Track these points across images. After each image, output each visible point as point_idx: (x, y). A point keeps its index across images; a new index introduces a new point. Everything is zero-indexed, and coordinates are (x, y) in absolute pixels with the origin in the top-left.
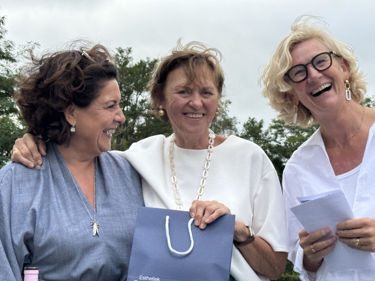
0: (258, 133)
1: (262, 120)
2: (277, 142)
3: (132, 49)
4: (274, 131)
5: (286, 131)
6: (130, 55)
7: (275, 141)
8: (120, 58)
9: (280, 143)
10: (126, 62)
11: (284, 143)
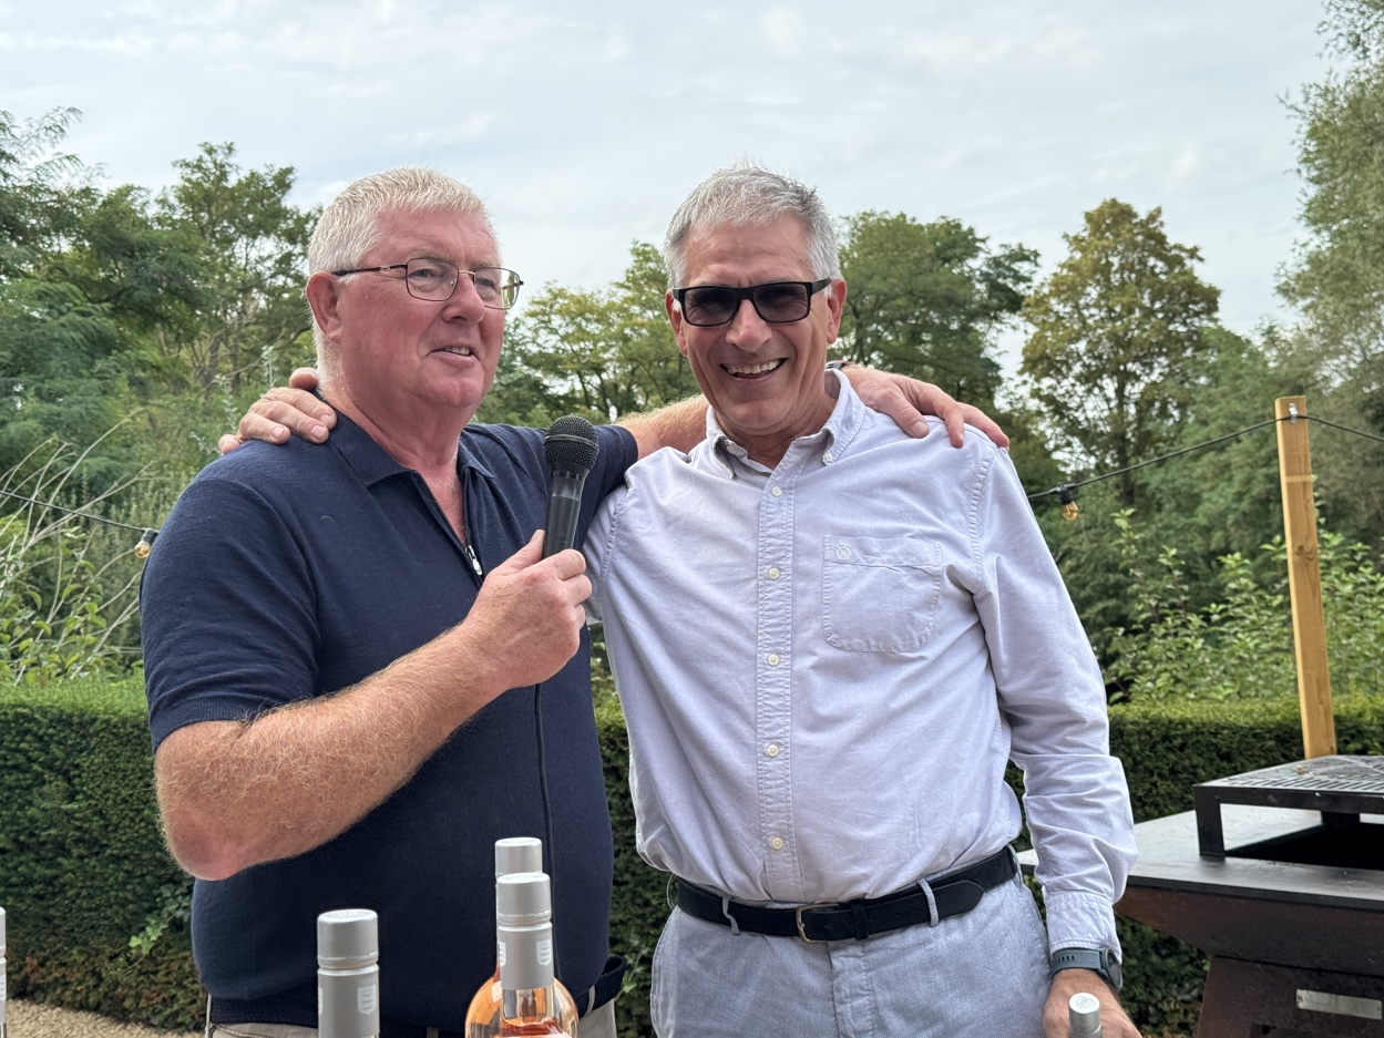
2: (539, 345)
3: (234, 147)
4: (532, 322)
7: (534, 342)
11: (554, 347)
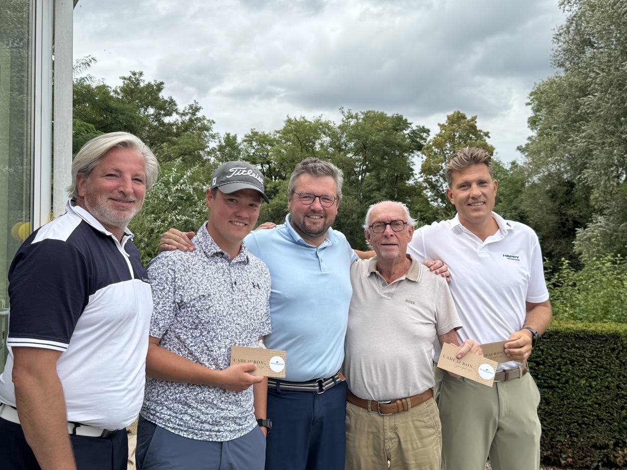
0: (233, 144)
1: (235, 135)
5: (254, 144)
6: (141, 78)
8: (134, 79)
9: (249, 153)
10: (138, 84)
